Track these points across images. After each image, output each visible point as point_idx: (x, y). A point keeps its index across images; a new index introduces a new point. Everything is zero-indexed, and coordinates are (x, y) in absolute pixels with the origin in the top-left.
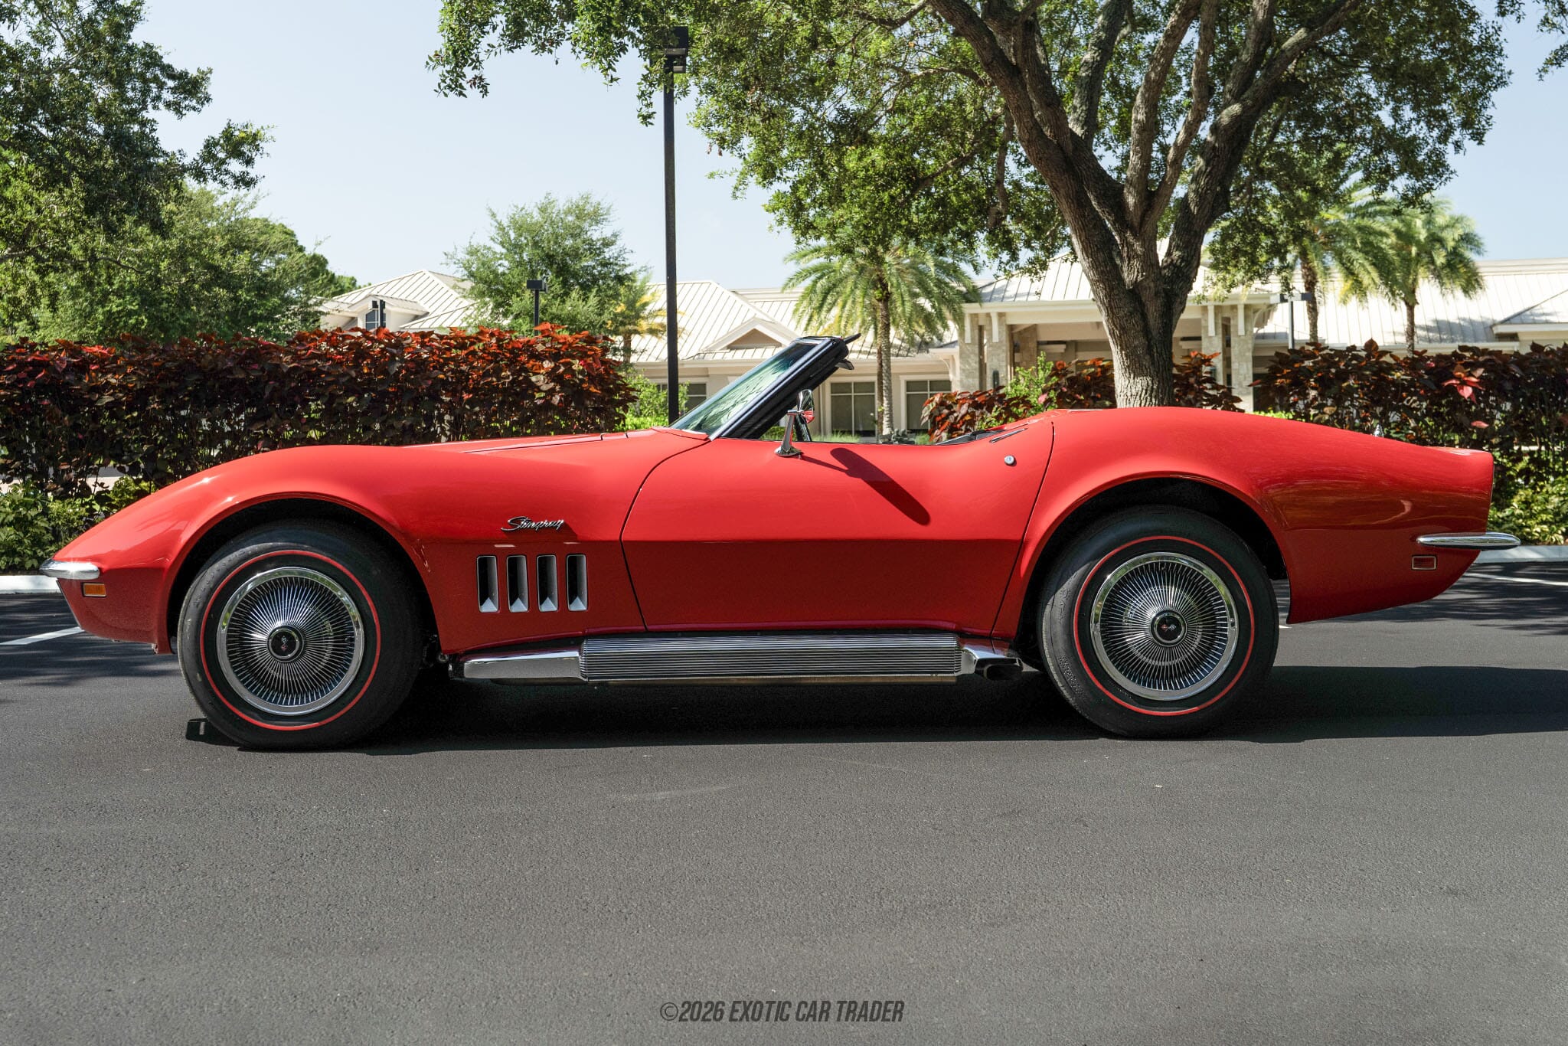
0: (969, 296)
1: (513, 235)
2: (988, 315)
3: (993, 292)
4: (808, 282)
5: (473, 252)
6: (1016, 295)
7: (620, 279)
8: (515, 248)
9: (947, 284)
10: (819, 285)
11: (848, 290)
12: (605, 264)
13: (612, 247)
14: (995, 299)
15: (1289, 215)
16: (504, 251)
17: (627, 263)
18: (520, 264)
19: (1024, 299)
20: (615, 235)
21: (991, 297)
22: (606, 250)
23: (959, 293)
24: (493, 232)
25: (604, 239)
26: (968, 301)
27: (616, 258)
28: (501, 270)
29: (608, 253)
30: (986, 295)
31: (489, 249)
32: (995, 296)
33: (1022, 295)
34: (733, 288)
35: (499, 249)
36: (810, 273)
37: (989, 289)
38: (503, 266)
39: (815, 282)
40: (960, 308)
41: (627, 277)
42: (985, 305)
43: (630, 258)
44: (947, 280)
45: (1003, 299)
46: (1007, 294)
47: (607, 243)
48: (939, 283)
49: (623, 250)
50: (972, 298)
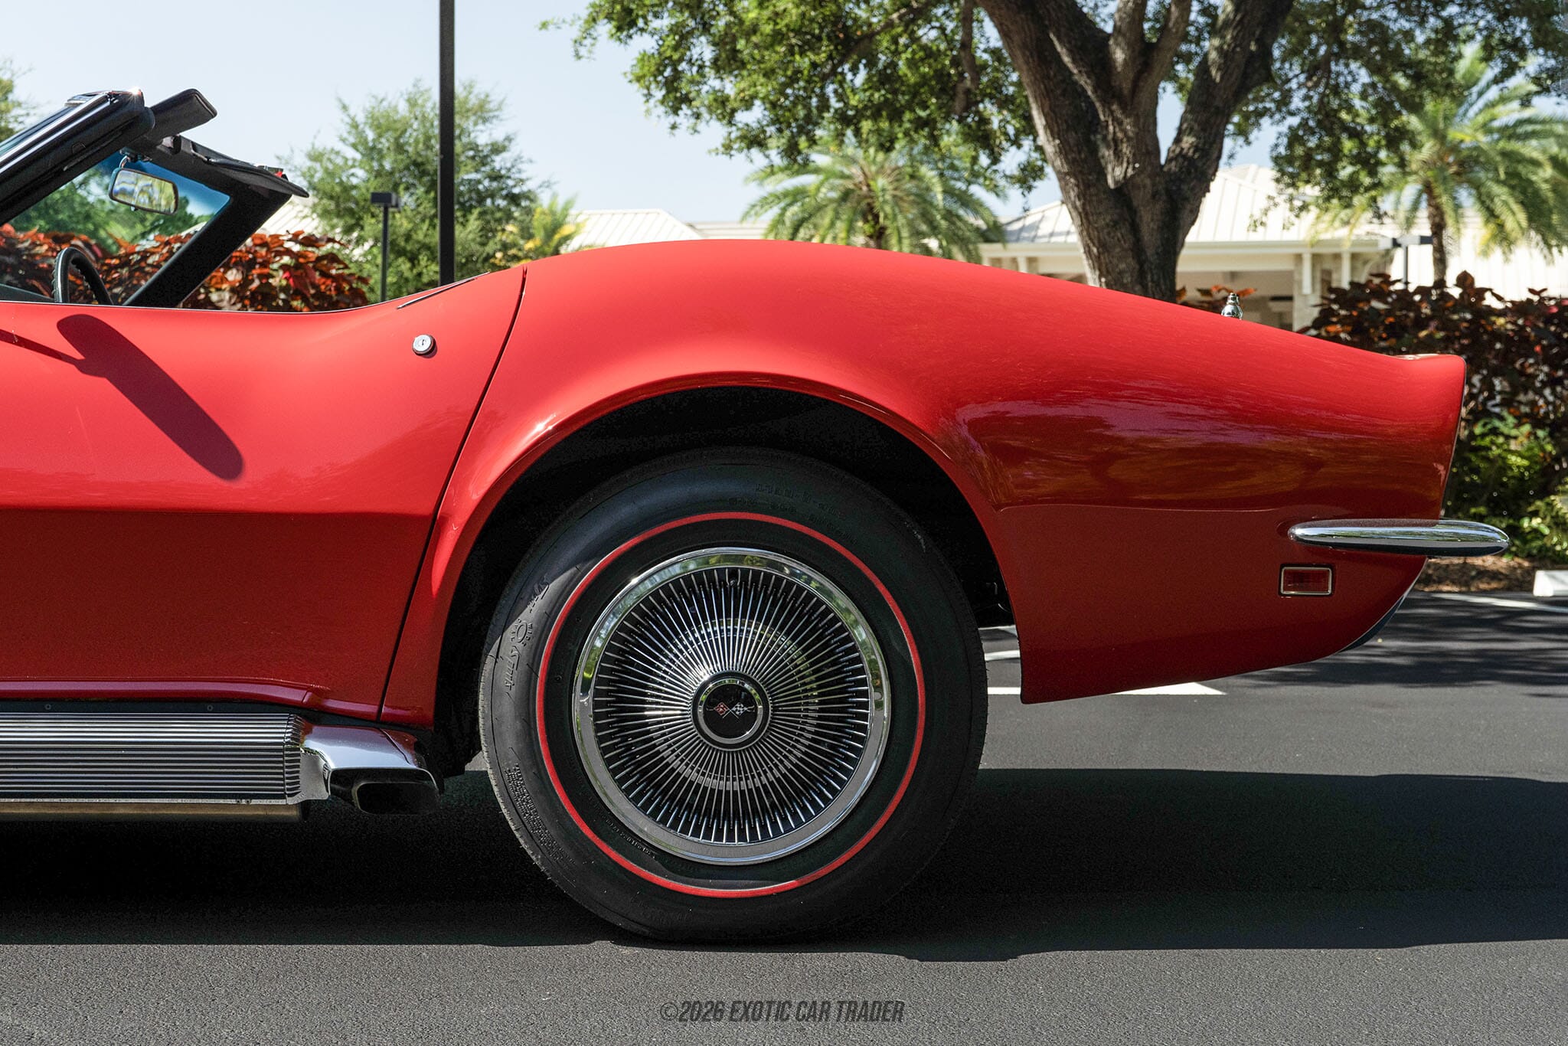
0: (988, 234)
1: (371, 135)
2: (1014, 260)
3: (1022, 229)
4: (774, 212)
5: (316, 157)
6: (1052, 235)
7: (514, 199)
8: (372, 152)
9: (959, 217)
10: (788, 214)
11: (827, 221)
12: (496, 177)
13: (504, 155)
14: (1024, 238)
15: (1384, 111)
16: (358, 156)
17: (523, 176)
18: (379, 174)
19: (1061, 239)
20: (509, 139)
21: (1018, 236)
22: (495, 157)
23: (978, 229)
24: (344, 130)
25: (492, 145)
26: (988, 240)
27: (509, 170)
28: (354, 181)
29: (499, 162)
30: (1012, 233)
31: (338, 153)
32: (1025, 234)
33: (1060, 234)
35: (351, 154)
36: (778, 198)
37: (1016, 226)
38: (359, 176)
39: (784, 210)
40: (976, 249)
41: (528, 196)
42: (1011, 246)
43: (527, 171)
44: (961, 212)
45: (1033, 239)
46: (1040, 233)
47: (497, 149)
48: (949, 215)
49: (518, 159)
50: (992, 237)
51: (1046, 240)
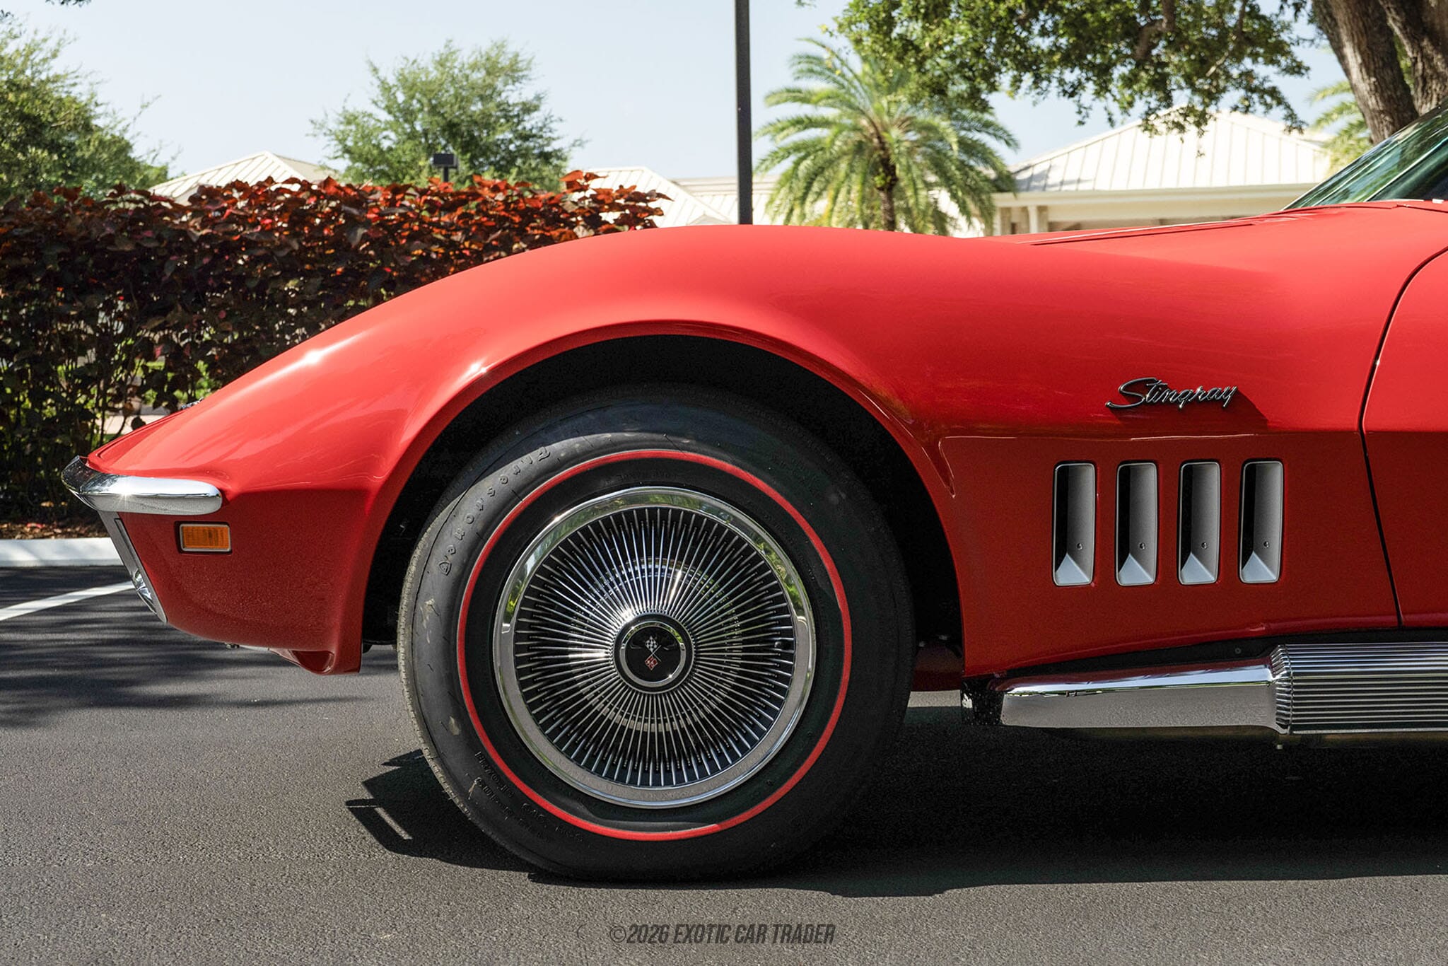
0: (999, 183)
1: (401, 98)
2: (1025, 210)
3: (1031, 178)
4: (787, 164)
5: (350, 120)
6: (1062, 183)
7: (546, 157)
8: (408, 114)
9: (971, 168)
10: (802, 167)
11: (842, 174)
12: (525, 137)
13: (535, 114)
14: (1035, 187)
16: (390, 118)
17: (555, 135)
18: (412, 136)
19: (1072, 187)
20: (538, 98)
21: (1028, 185)
22: (526, 118)
23: (987, 179)
24: (376, 93)
25: (524, 104)
26: (1001, 190)
27: (541, 129)
28: (385, 144)
29: (530, 122)
30: (1022, 181)
31: (370, 115)
32: (1034, 184)
33: (1071, 182)
34: (676, 177)
35: (384, 116)
36: (788, 152)
37: (1024, 176)
38: (388, 141)
39: (797, 164)
40: (989, 199)
41: (558, 155)
42: (1022, 195)
43: (558, 129)
44: (972, 163)
45: (1044, 188)
46: (1050, 182)
47: (528, 109)
48: (962, 166)
49: (548, 118)
50: (1004, 187)
51: (1057, 188)
